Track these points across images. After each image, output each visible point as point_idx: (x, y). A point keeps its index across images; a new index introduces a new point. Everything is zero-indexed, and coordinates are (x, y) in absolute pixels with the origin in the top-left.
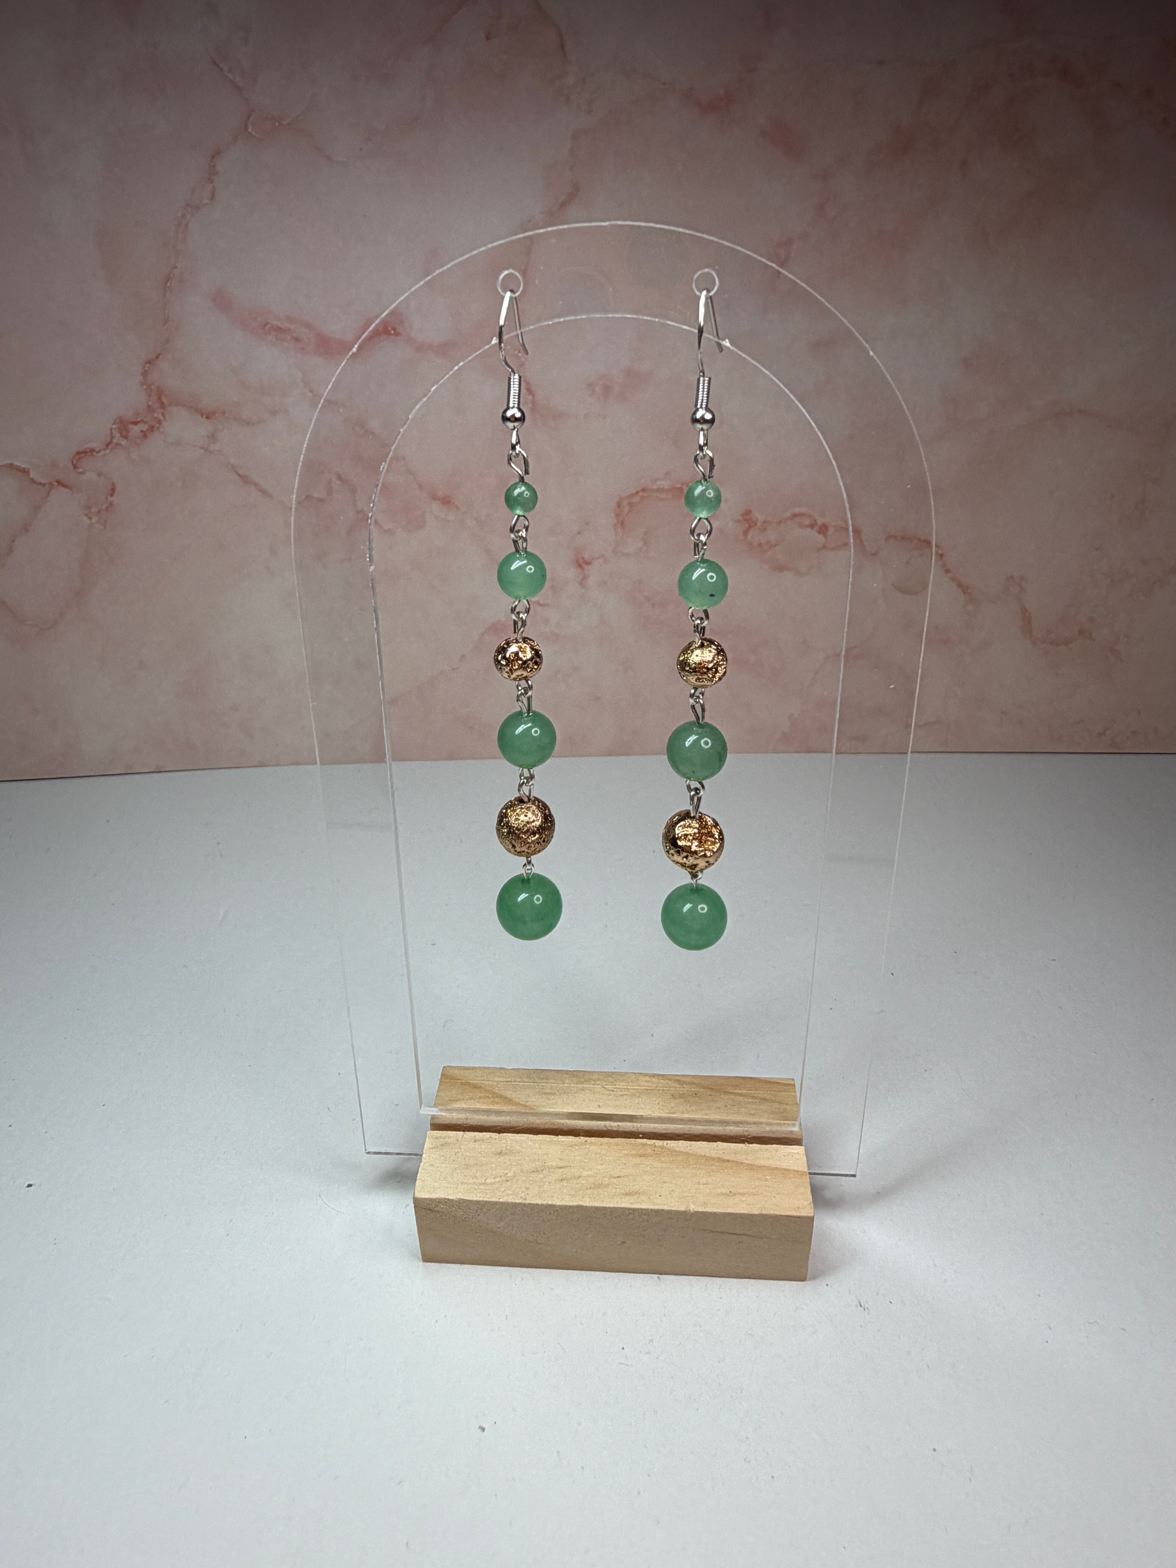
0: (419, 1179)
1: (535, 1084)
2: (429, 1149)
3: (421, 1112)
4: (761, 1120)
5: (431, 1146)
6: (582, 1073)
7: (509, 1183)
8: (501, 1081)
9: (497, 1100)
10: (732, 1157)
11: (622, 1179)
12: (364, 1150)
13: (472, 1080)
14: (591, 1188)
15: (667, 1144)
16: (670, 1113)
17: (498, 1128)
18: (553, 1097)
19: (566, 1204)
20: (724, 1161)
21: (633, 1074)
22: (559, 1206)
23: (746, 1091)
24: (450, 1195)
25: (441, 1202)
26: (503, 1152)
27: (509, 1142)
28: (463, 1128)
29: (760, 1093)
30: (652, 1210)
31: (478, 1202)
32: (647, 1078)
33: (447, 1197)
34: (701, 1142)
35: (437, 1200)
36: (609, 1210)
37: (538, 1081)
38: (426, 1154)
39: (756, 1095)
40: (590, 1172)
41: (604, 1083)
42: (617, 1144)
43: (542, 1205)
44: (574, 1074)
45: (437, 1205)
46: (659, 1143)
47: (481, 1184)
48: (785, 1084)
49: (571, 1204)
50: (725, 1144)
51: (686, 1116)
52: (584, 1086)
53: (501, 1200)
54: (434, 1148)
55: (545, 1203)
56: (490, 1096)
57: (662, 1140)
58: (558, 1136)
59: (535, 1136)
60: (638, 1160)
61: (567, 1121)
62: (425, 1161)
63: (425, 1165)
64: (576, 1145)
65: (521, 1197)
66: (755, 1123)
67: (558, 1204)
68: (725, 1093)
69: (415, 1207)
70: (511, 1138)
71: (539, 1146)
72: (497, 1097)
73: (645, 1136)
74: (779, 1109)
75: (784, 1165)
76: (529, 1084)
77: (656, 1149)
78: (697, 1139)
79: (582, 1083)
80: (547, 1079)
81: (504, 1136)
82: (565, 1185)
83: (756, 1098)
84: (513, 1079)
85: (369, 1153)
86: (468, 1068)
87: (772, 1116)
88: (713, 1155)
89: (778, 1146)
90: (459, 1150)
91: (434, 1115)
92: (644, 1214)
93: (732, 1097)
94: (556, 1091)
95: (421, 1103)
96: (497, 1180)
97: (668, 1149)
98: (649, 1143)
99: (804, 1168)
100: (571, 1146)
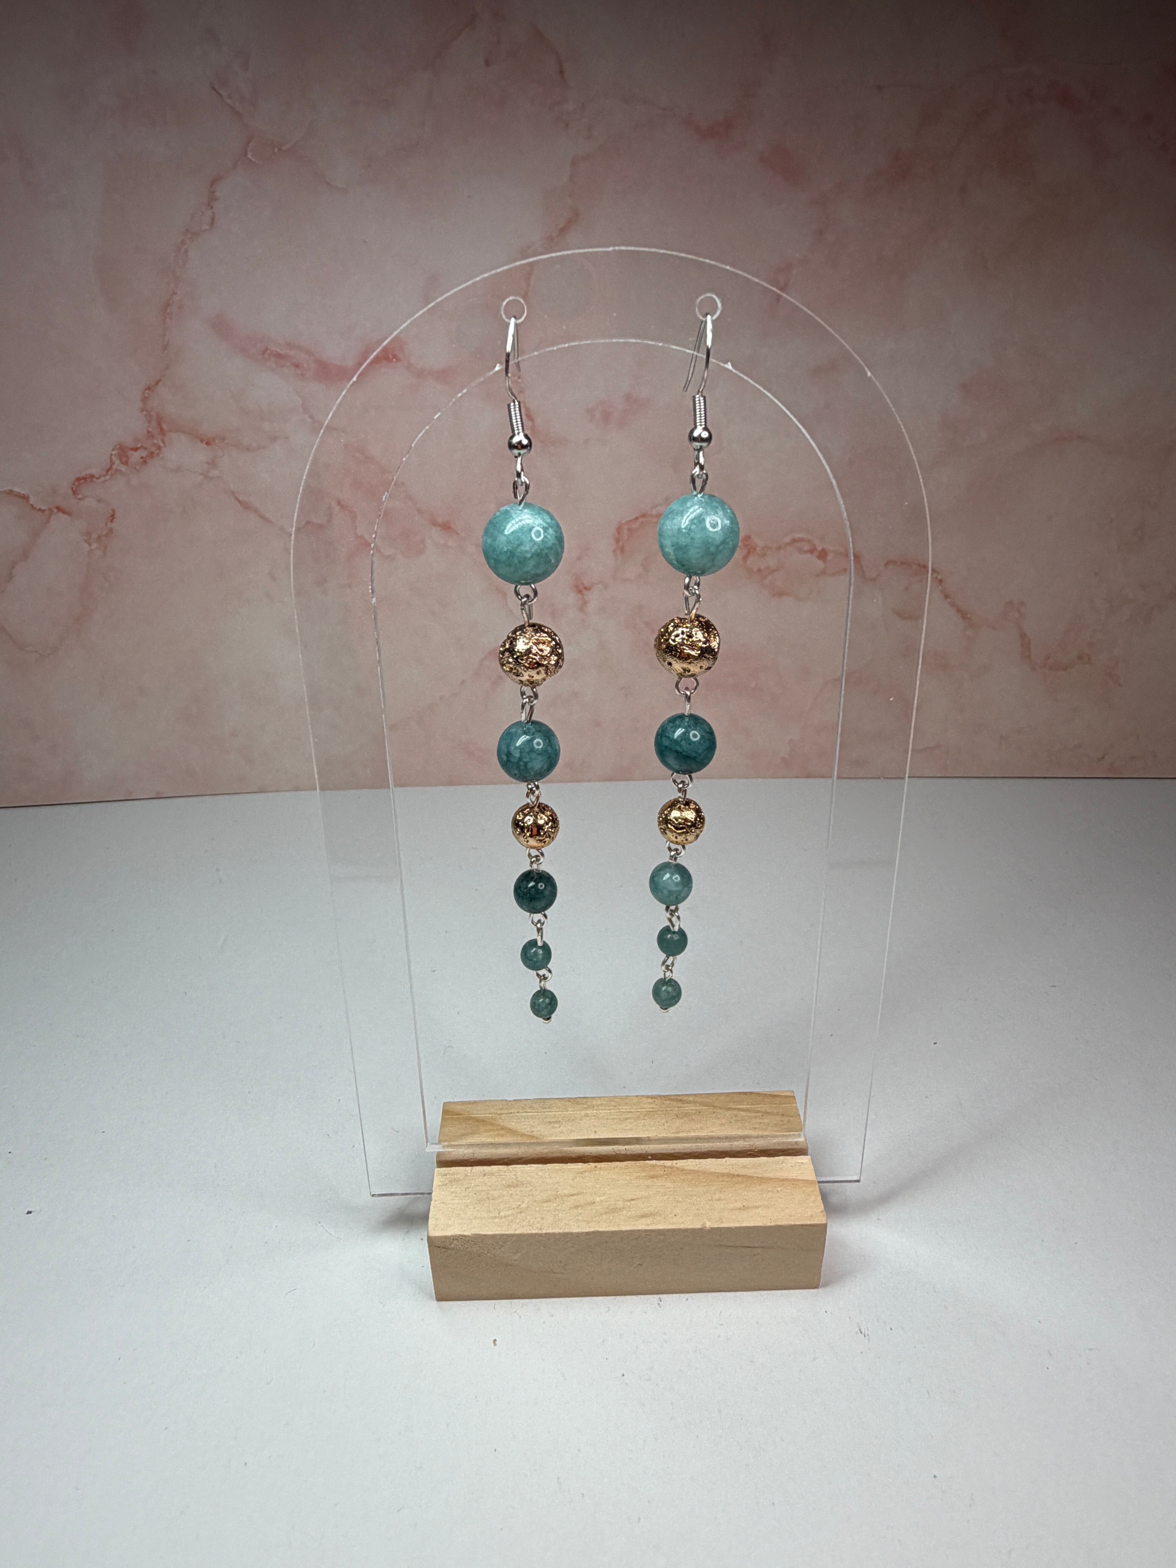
0: (432, 1218)
1: (539, 1114)
2: (438, 1188)
3: (427, 1150)
4: (766, 1133)
5: (441, 1184)
6: (587, 1099)
8: (503, 1113)
10: (741, 1172)
11: (635, 1203)
12: (368, 1193)
13: (475, 1114)
15: (676, 1164)
16: (676, 1133)
17: (506, 1160)
18: (558, 1126)
19: (583, 1231)
21: (635, 1097)
22: (576, 1233)
23: (748, 1106)
26: (513, 1184)
27: (518, 1174)
28: (471, 1163)
29: (763, 1107)
30: (668, 1230)
32: (650, 1100)
33: (462, 1234)
34: (710, 1159)
35: (452, 1237)
36: (626, 1233)
37: (540, 1110)
38: (436, 1192)
39: (758, 1109)
40: (603, 1198)
41: (607, 1108)
42: (627, 1168)
43: (559, 1234)
44: (575, 1101)
45: (452, 1242)
46: (668, 1163)
47: (495, 1217)
48: (786, 1097)
49: (588, 1230)
50: (733, 1159)
51: (692, 1134)
52: (588, 1112)
53: (517, 1232)
55: (561, 1231)
56: (495, 1128)
57: (671, 1160)
59: (544, 1165)
60: (649, 1182)
61: (574, 1148)
62: (435, 1198)
63: (436, 1203)
64: (585, 1172)
65: (537, 1228)
66: (758, 1137)
67: (574, 1231)
68: (728, 1108)
69: (429, 1246)
70: (520, 1169)
71: (549, 1175)
72: (502, 1129)
73: (654, 1157)
74: (782, 1121)
75: (793, 1175)
76: (532, 1114)
77: (666, 1169)
78: (704, 1156)
79: (584, 1109)
80: (549, 1108)
81: (512, 1168)
82: (580, 1211)
83: (758, 1112)
84: (516, 1110)
85: (373, 1195)
86: (470, 1103)
87: (776, 1129)
88: (723, 1171)
89: (786, 1157)
90: (469, 1186)
91: (441, 1152)
92: (661, 1235)
93: (735, 1112)
94: (560, 1119)
95: (427, 1142)
96: (511, 1212)
97: (678, 1168)
98: (658, 1164)
99: (812, 1177)
100: (582, 1173)
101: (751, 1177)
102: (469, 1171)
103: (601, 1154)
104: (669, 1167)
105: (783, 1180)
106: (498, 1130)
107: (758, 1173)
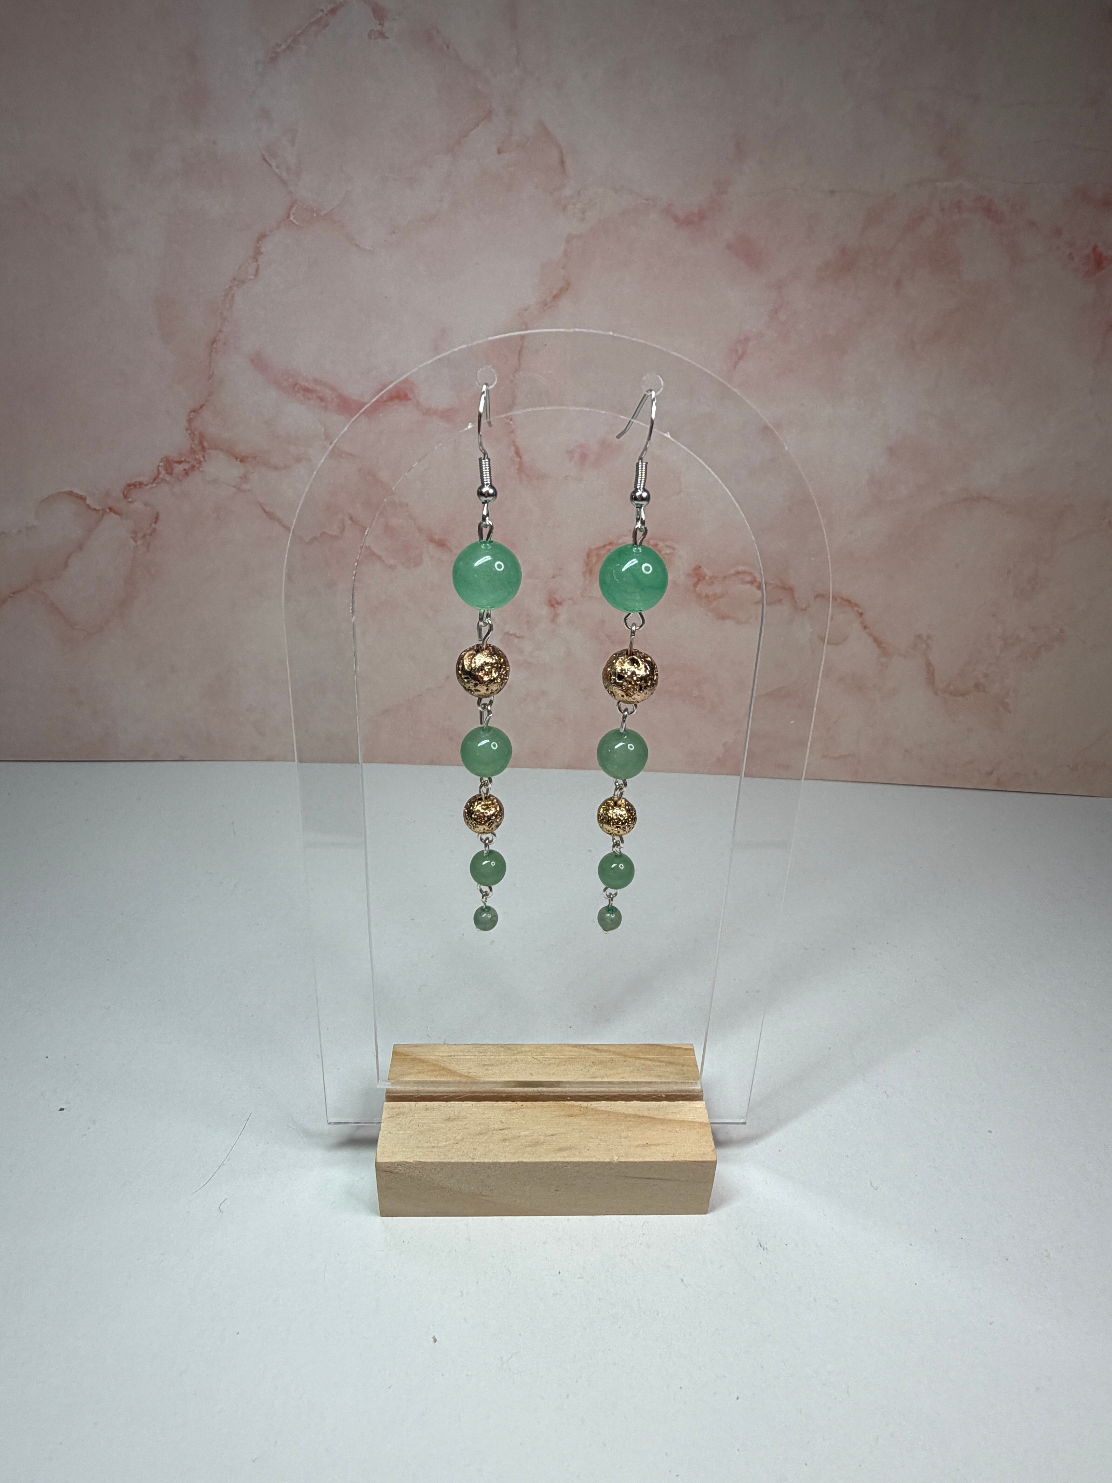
0: (380, 1145)
1: (476, 1057)
2: (386, 1119)
3: (378, 1086)
4: (668, 1080)
5: (387, 1116)
6: (515, 1046)
7: (458, 1146)
8: (446, 1056)
9: (443, 1072)
10: (646, 1114)
11: (554, 1138)
12: (326, 1121)
13: (420, 1056)
14: (529, 1146)
15: (591, 1105)
16: (592, 1078)
17: (446, 1097)
18: (490, 1068)
19: (509, 1161)
20: (639, 1117)
21: (559, 1045)
22: (503, 1163)
23: (654, 1056)
24: (408, 1158)
25: (400, 1165)
26: (451, 1118)
27: (456, 1109)
28: (414, 1099)
29: (666, 1058)
30: (582, 1163)
31: (432, 1163)
32: (571, 1048)
33: (405, 1161)
34: (620, 1102)
35: (397, 1163)
36: (546, 1164)
37: (477, 1054)
38: (384, 1123)
39: (662, 1059)
40: (527, 1133)
41: (535, 1054)
42: (549, 1106)
43: (488, 1163)
44: (507, 1047)
45: (396, 1168)
46: (584, 1104)
47: (433, 1147)
48: (686, 1049)
49: (513, 1161)
50: (639, 1102)
51: (606, 1080)
52: (518, 1057)
53: (453, 1161)
54: (391, 1117)
55: (491, 1161)
56: (437, 1069)
57: (587, 1101)
58: (497, 1101)
59: (478, 1103)
60: (568, 1120)
61: (504, 1089)
62: (384, 1129)
63: (384, 1133)
64: (513, 1109)
65: (470, 1157)
66: (661, 1083)
67: (502, 1161)
68: (637, 1058)
69: (376, 1170)
70: (457, 1105)
71: (482, 1111)
72: (443, 1070)
73: (572, 1099)
74: (682, 1070)
75: (691, 1118)
76: (469, 1057)
77: (582, 1110)
78: (615, 1099)
79: (514, 1054)
80: (485, 1052)
81: (451, 1104)
82: (507, 1144)
83: (663, 1062)
84: (456, 1054)
85: (329, 1123)
86: (416, 1046)
87: (676, 1077)
88: (630, 1113)
89: (684, 1102)
90: (412, 1118)
91: (389, 1089)
92: (576, 1166)
93: (642, 1061)
94: (493, 1063)
95: (378, 1079)
96: (448, 1143)
97: (592, 1109)
98: (577, 1105)
99: (705, 1119)
100: (510, 1110)
101: (655, 1119)
102: (414, 1106)
103: (528, 1094)
104: (585, 1107)
105: (681, 1122)
106: (439, 1070)
107: (660, 1115)
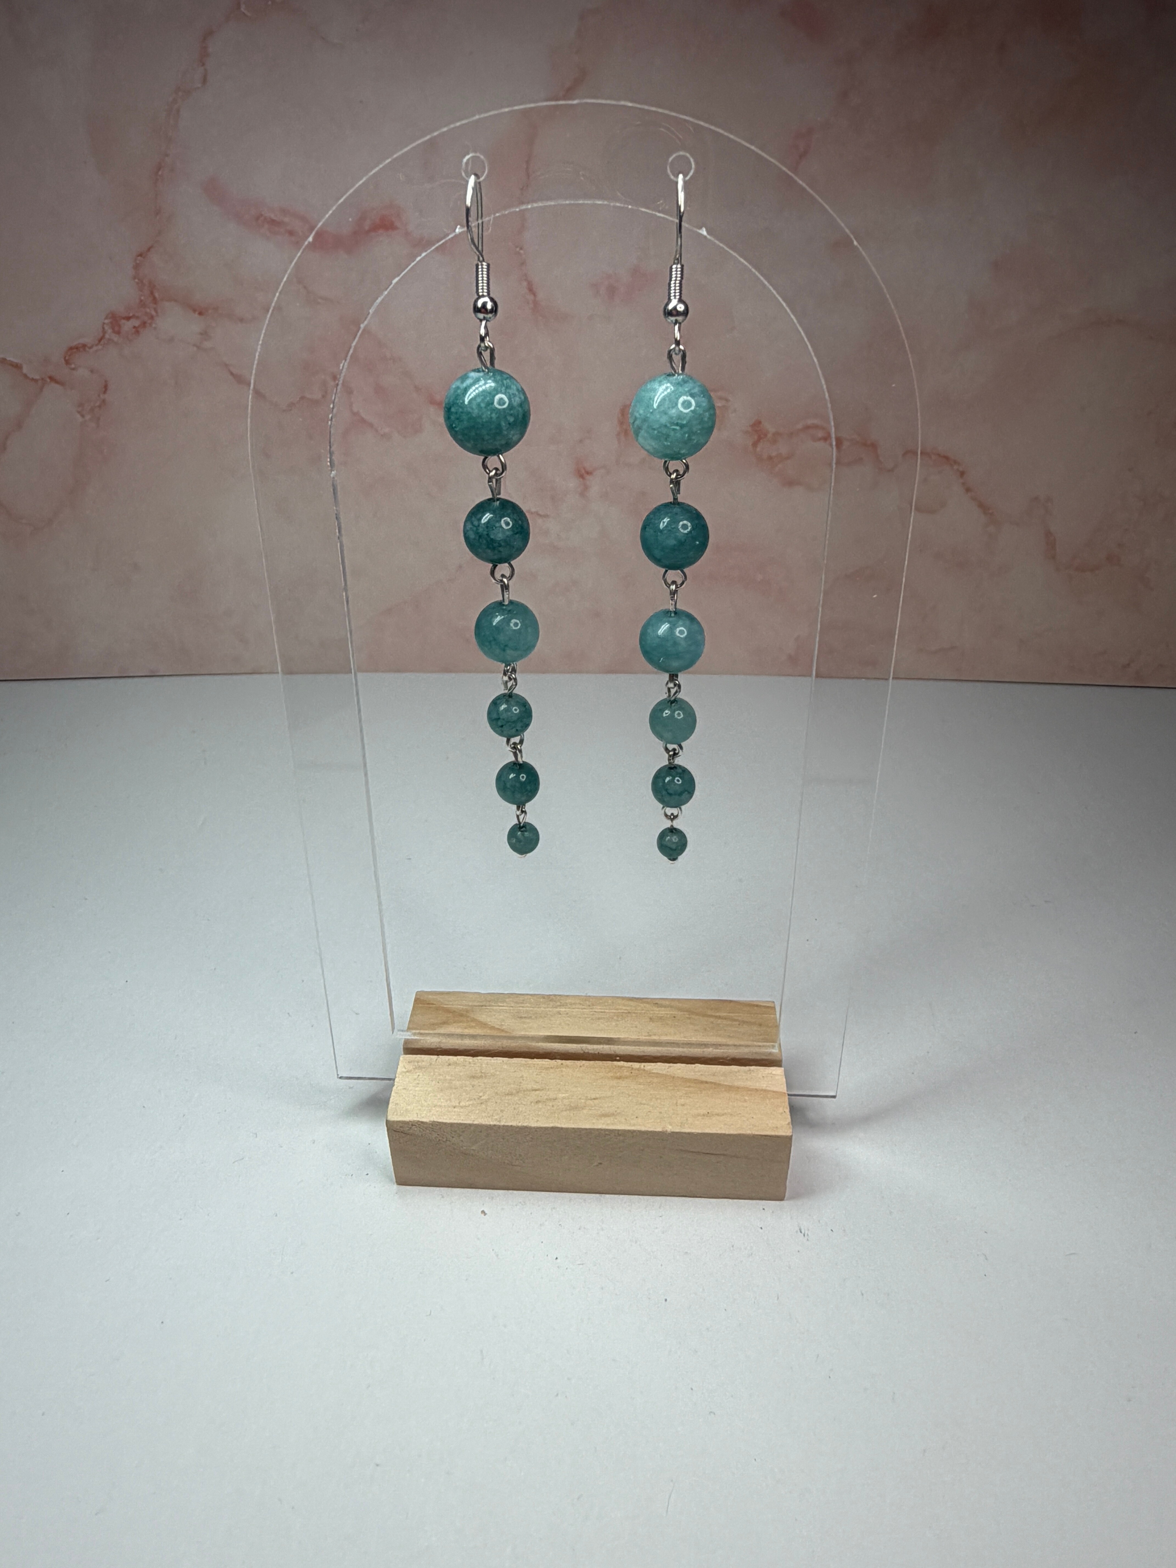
0: (392, 1102)
1: (509, 1008)
2: (402, 1075)
3: (394, 1036)
4: (740, 1042)
5: (403, 1070)
6: (560, 997)
7: (483, 1106)
8: (475, 1006)
10: (709, 1079)
11: (598, 1101)
12: (336, 1076)
13: (445, 1005)
14: (568, 1109)
15: (644, 1066)
16: (647, 1036)
17: (472, 1052)
18: (527, 1021)
19: (542, 1125)
20: (702, 1082)
21: (610, 998)
23: (725, 1014)
24: (423, 1117)
25: (414, 1125)
26: (477, 1075)
27: (484, 1066)
28: (438, 1053)
29: (740, 1016)
30: (629, 1131)
31: (452, 1125)
32: (624, 1002)
33: (419, 1120)
34: (680, 1064)
35: (410, 1123)
36: (586, 1132)
37: (513, 1005)
38: (399, 1078)
39: (735, 1018)
40: (566, 1094)
41: (581, 1007)
42: (593, 1067)
43: (517, 1127)
44: (549, 998)
45: (410, 1128)
46: (636, 1065)
47: (454, 1106)
48: (765, 1007)
49: (546, 1125)
50: (703, 1066)
51: (664, 1038)
52: (561, 1010)
53: (476, 1123)
54: (407, 1071)
55: (521, 1124)
56: (465, 1020)
57: (639, 1062)
58: (533, 1058)
59: (510, 1059)
60: (614, 1082)
61: (542, 1044)
62: (398, 1087)
63: (398, 1090)
64: (551, 1068)
65: (496, 1119)
66: (733, 1045)
67: (534, 1125)
68: (704, 1016)
69: (388, 1130)
70: (486, 1061)
71: (514, 1069)
73: (623, 1059)
74: (759, 1031)
76: (503, 1008)
77: (633, 1071)
78: (676, 1061)
79: (557, 1007)
80: (522, 1003)
81: (478, 1060)
82: (540, 1106)
83: (735, 1021)
84: (489, 1003)
85: (341, 1078)
86: (442, 993)
87: (752, 1038)
88: (692, 1078)
89: (758, 1067)
90: (432, 1074)
91: (408, 1039)
92: (621, 1135)
93: (711, 1020)
94: (532, 1015)
95: (393, 1029)
96: (471, 1102)
97: (647, 1071)
98: (628, 1065)
99: (783, 1088)
100: (547, 1069)
101: (719, 1085)
102: (435, 1060)
103: (570, 1051)
104: (635, 1069)
105: (751, 1090)
106: (469, 1021)
107: (729, 1082)
